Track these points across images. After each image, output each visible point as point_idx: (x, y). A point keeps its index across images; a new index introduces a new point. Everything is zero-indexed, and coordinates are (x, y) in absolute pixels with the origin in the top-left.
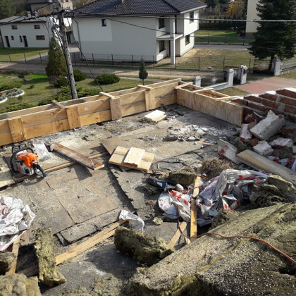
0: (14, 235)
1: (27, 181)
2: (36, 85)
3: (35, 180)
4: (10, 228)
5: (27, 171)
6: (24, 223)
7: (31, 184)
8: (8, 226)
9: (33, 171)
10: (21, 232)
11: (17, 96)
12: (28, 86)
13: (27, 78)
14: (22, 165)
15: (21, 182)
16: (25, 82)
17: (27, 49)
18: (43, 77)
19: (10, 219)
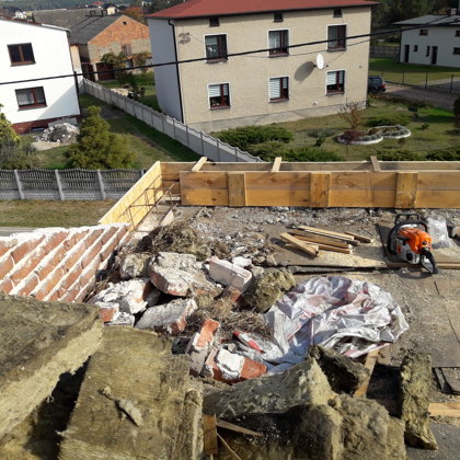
0: (372, 343)
1: (405, 271)
2: (432, 126)
3: (418, 274)
4: (369, 331)
5: (410, 257)
6: (389, 331)
7: (412, 278)
8: (366, 326)
9: (418, 259)
10: (382, 342)
11: (399, 137)
12: (420, 125)
13: (421, 112)
14: (404, 244)
15: (396, 269)
16: (416, 118)
17: (433, 68)
18: (447, 114)
19: (372, 317)
